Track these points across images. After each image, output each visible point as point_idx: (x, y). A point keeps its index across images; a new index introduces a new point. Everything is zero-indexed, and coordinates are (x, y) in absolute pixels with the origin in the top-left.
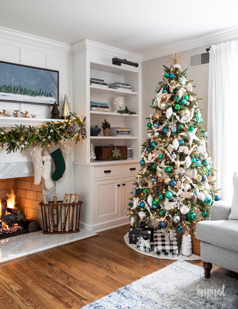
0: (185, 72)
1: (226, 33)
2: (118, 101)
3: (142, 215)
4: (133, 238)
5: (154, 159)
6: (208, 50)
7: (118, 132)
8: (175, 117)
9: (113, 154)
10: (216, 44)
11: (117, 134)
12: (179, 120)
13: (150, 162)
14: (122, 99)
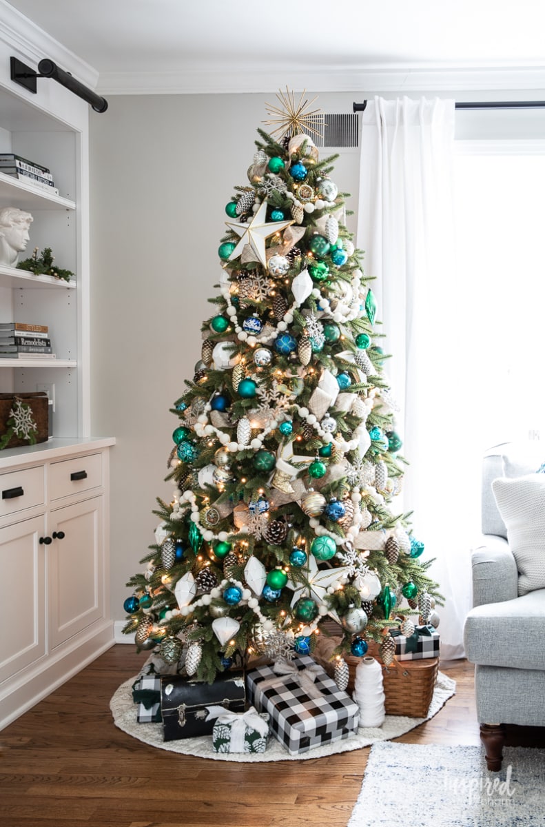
0: (328, 166)
1: (410, 70)
2: (11, 223)
3: (226, 629)
4: (182, 716)
5: (261, 437)
6: (359, 107)
7: (17, 341)
8: (317, 301)
9: (14, 425)
10: (388, 95)
11: (15, 349)
12: (331, 313)
13: (249, 447)
14: (28, 221)
